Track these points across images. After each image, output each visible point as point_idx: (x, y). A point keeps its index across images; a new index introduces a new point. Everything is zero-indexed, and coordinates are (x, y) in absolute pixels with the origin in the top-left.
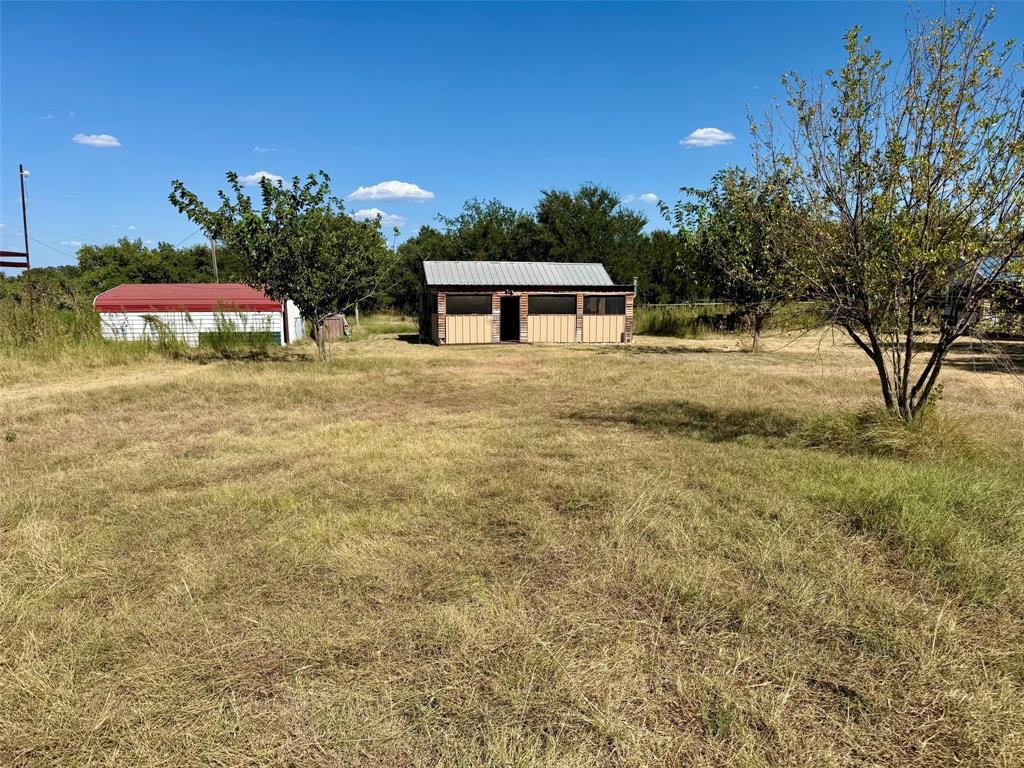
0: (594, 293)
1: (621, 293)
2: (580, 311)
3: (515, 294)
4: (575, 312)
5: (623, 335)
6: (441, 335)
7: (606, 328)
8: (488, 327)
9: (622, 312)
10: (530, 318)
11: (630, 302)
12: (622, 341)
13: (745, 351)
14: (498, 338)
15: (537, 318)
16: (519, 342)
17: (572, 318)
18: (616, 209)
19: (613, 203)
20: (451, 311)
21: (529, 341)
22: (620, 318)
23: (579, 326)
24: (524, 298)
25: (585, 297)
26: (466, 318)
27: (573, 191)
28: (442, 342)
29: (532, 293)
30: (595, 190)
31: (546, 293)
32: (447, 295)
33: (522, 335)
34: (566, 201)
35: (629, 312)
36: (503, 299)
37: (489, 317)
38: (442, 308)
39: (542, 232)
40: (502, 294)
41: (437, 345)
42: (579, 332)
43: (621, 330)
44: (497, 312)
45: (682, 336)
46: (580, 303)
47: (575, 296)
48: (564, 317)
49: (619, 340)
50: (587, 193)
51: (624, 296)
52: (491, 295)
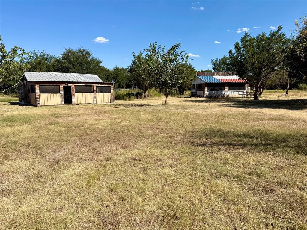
0: (100, 85)
1: (109, 85)
2: (95, 92)
3: (69, 85)
4: (93, 92)
5: (110, 100)
6: (38, 102)
7: (105, 98)
8: (59, 98)
9: (110, 92)
10: (76, 94)
11: (112, 88)
12: (110, 102)
13: (163, 105)
14: (63, 102)
15: (78, 94)
16: (72, 104)
17: (92, 94)
18: (91, 57)
19: (90, 55)
20: (42, 92)
21: (76, 103)
22: (109, 94)
23: (95, 97)
24: (73, 86)
25: (97, 86)
26: (49, 95)
27: (76, 50)
28: (38, 105)
29: (76, 85)
30: (84, 50)
31: (82, 85)
32: (39, 85)
33: (73, 101)
34: (74, 53)
35: (112, 92)
36: (64, 87)
37: (59, 94)
38: (38, 91)
39: (66, 63)
40: (64, 85)
41: (36, 106)
42: (95, 99)
43: (110, 98)
44: (62, 92)
45: (125, 100)
46: (95, 89)
47: (93, 86)
48: (89, 94)
49: (109, 102)
50: (81, 51)
51: (110, 86)
52: (59, 86)
